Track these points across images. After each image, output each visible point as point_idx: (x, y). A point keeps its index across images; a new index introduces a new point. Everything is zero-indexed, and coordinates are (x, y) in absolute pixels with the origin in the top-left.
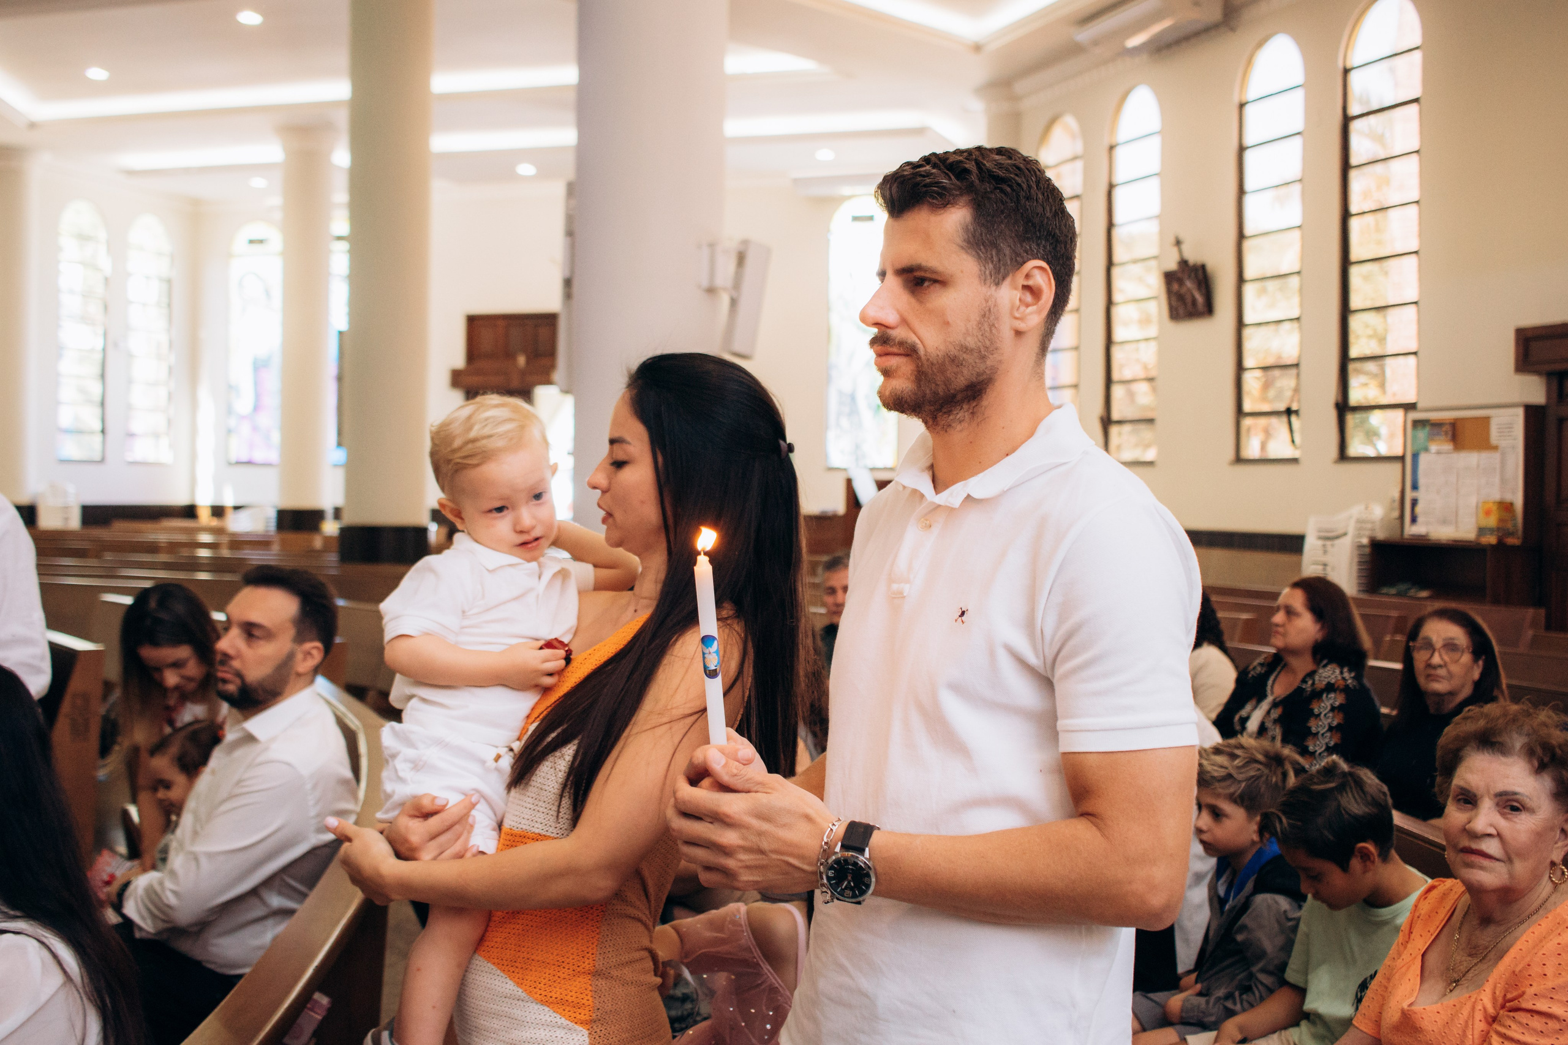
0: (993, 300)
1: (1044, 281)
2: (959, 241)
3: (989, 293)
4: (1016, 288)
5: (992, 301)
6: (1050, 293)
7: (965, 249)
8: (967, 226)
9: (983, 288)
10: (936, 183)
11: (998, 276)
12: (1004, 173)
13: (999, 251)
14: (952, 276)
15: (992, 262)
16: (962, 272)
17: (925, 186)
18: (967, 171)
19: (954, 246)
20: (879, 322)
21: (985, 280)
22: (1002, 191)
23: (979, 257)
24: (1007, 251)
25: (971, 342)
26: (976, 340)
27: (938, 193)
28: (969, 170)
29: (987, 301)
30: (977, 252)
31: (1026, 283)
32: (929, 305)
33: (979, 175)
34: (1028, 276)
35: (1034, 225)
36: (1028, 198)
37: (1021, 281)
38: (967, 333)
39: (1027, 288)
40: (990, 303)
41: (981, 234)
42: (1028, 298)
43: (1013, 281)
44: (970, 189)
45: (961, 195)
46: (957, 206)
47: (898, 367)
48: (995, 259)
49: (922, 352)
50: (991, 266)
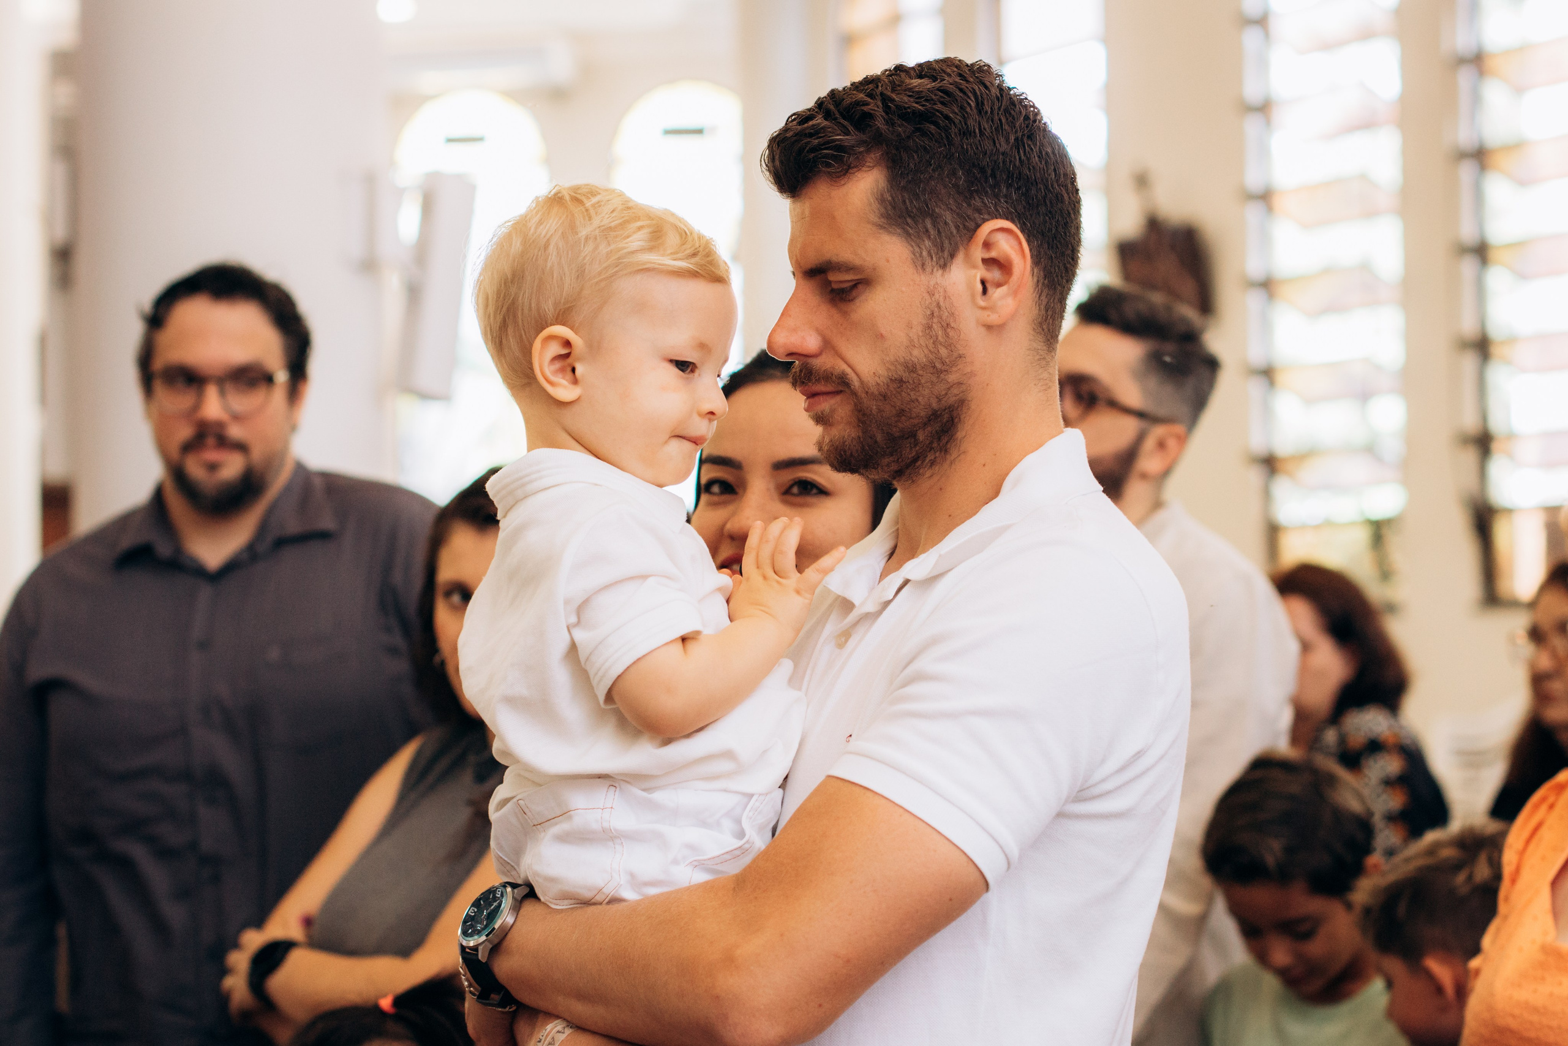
0: (941, 290)
1: (1012, 247)
2: (874, 218)
3: (932, 283)
4: (974, 267)
5: (939, 292)
6: (1025, 262)
7: (885, 228)
8: (882, 195)
9: (922, 276)
10: (828, 142)
11: (945, 256)
12: (923, 106)
13: (935, 218)
14: (874, 269)
15: (929, 237)
16: (888, 261)
17: (814, 150)
18: (869, 116)
19: (869, 226)
20: (794, 350)
21: (923, 265)
22: (924, 133)
23: (909, 235)
24: (948, 217)
25: (919, 355)
26: (926, 351)
27: (834, 157)
28: (870, 114)
29: (931, 294)
30: (904, 229)
31: (987, 256)
32: (855, 316)
33: (886, 117)
34: (987, 245)
35: (982, 170)
36: (966, 133)
37: (978, 253)
38: (912, 345)
39: (989, 262)
40: (937, 296)
41: (904, 202)
42: (995, 275)
43: (967, 256)
44: (878, 139)
45: (868, 151)
46: (864, 169)
47: (833, 411)
48: (932, 232)
49: (856, 383)
50: (927, 243)
